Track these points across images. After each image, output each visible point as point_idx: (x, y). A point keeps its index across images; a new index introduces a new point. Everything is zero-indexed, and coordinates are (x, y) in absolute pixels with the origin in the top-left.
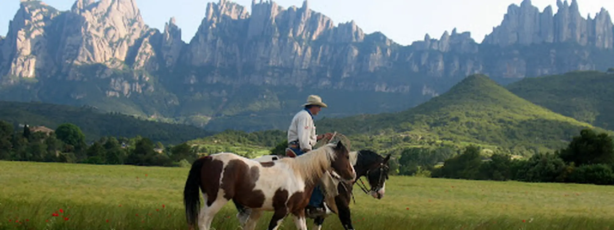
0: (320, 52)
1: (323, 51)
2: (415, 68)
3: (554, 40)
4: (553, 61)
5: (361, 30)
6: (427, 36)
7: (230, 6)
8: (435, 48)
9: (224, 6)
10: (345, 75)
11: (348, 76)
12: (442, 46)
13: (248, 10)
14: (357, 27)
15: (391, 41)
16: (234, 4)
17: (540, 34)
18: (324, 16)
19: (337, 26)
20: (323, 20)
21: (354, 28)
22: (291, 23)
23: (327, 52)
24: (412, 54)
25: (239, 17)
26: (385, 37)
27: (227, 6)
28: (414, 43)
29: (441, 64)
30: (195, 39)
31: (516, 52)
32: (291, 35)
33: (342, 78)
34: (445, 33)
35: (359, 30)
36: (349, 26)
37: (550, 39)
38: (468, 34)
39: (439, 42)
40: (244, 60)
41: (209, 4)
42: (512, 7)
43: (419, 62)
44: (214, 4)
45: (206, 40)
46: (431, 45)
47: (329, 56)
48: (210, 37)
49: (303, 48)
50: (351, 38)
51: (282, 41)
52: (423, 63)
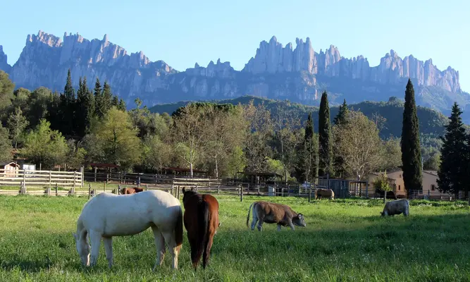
0: (114, 76)
1: (116, 74)
2: (185, 89)
3: (292, 70)
4: (287, 86)
5: (147, 58)
6: (196, 64)
7: (46, 36)
8: (202, 74)
9: (42, 38)
10: (131, 94)
11: (134, 94)
12: (208, 72)
13: (61, 40)
14: (144, 56)
15: (170, 67)
16: (50, 35)
17: (282, 64)
18: (119, 47)
19: (129, 54)
20: (118, 50)
21: (142, 57)
22: (92, 52)
23: (119, 76)
24: (184, 79)
25: (54, 45)
26: (165, 65)
27: (44, 38)
28: (188, 70)
29: (205, 87)
30: (17, 64)
31: (262, 78)
32: (91, 62)
34: (212, 63)
36: (138, 55)
37: (289, 69)
38: (229, 63)
39: (205, 69)
40: (55, 81)
41: (29, 36)
42: (263, 43)
43: (188, 84)
44: (33, 35)
45: (24, 64)
46: (200, 72)
47: (121, 79)
48: (27, 62)
49: (100, 73)
50: (139, 65)
51: (83, 67)
52: (192, 86)
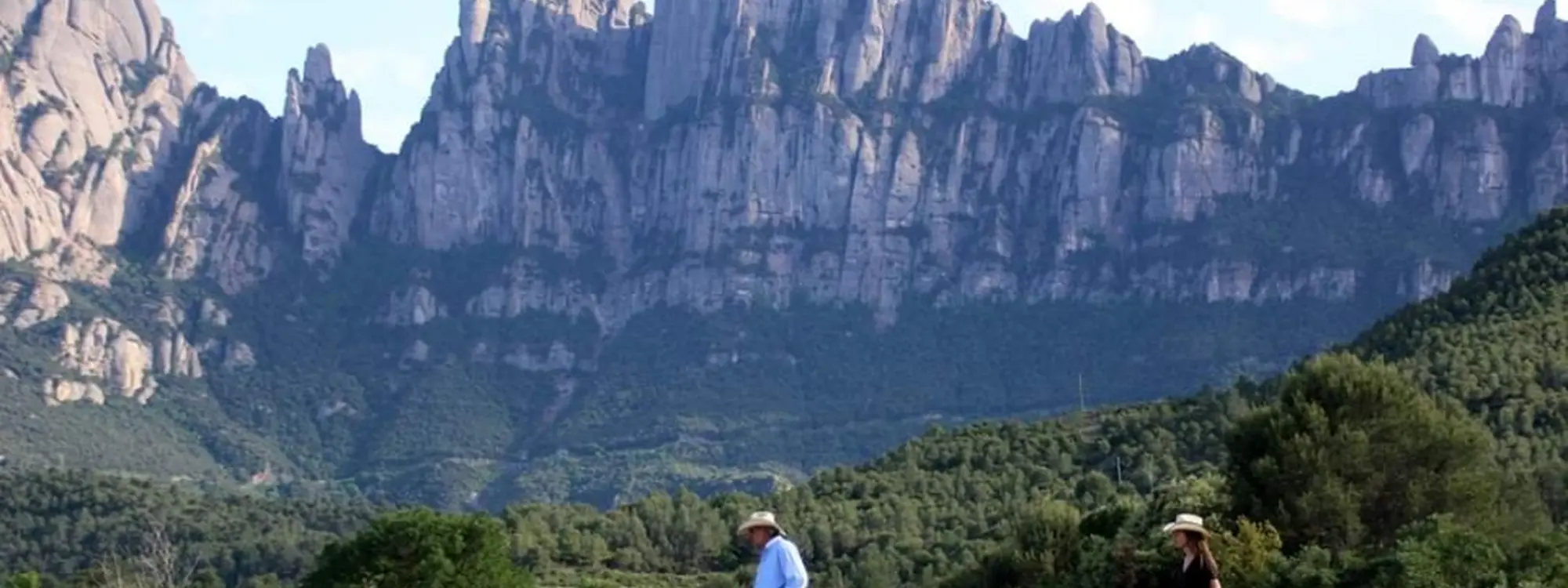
0: (961, 150)
1: (973, 143)
2: (1377, 189)
5: (1129, 42)
6: (1422, 45)
8: (1461, 90)
10: (1071, 243)
11: (1086, 244)
12: (1494, 81)
14: (1111, 31)
15: (1261, 79)
19: (1024, 34)
21: (1100, 40)
22: (827, 34)
23: (987, 149)
24: (1358, 130)
25: (604, 22)
26: (1235, 67)
28: (1369, 82)
29: (1492, 164)
30: (424, 133)
32: (828, 86)
33: (1061, 254)
34: (1507, 25)
35: (1120, 41)
36: (1075, 30)
39: (1476, 64)
40: (638, 211)
43: (1389, 158)
45: (467, 133)
46: (1443, 86)
47: (1000, 165)
48: (483, 120)
49: (886, 139)
50: (1090, 82)
51: (791, 115)
52: (1412, 164)
